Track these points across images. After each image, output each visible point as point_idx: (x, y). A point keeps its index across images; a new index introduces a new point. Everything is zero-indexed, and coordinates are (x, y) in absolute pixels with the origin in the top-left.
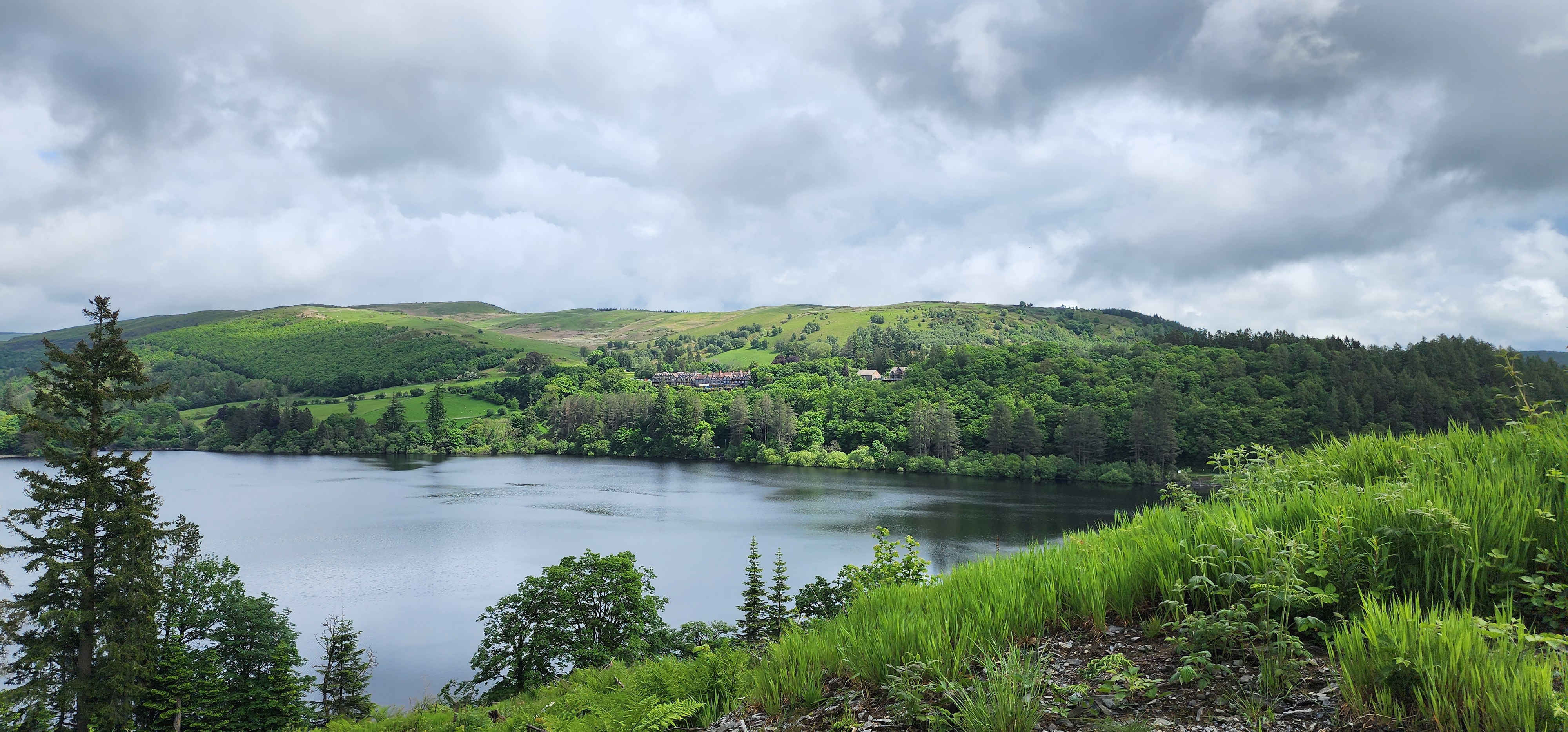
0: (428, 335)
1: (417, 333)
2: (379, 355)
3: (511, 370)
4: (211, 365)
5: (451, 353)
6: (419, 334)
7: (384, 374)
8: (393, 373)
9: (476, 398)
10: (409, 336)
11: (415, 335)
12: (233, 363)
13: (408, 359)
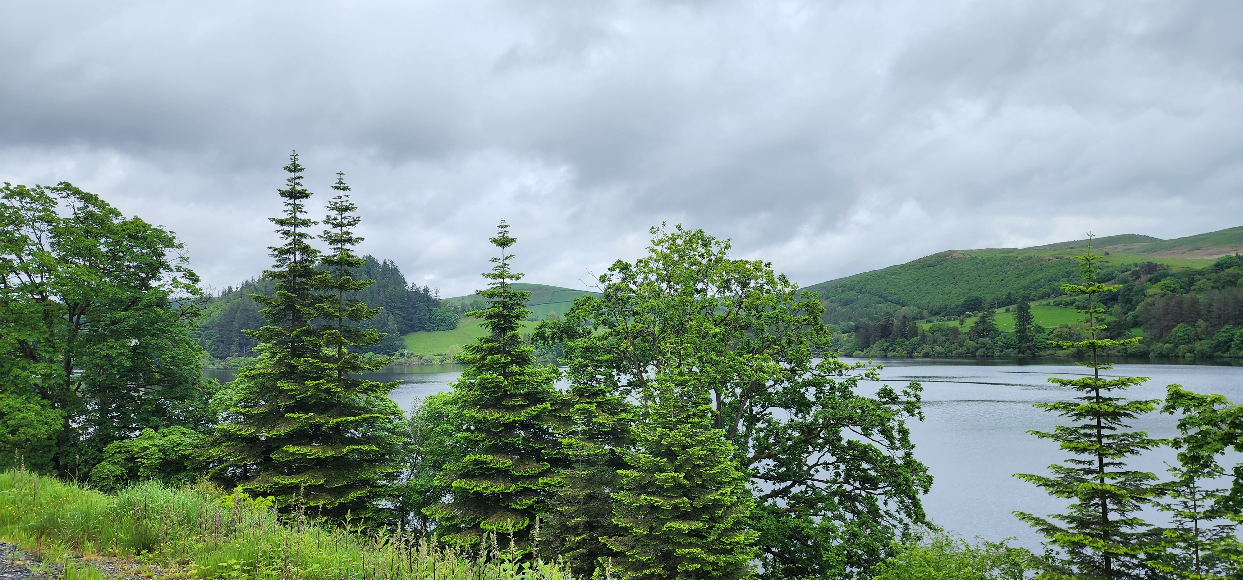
0: (1049, 260)
1: (1041, 259)
2: (1002, 280)
3: (1124, 281)
4: (877, 299)
5: (1067, 272)
6: (1042, 260)
7: (1002, 294)
8: (1010, 293)
9: (1078, 308)
10: (1032, 263)
11: (1038, 262)
12: (894, 297)
13: (1025, 281)
